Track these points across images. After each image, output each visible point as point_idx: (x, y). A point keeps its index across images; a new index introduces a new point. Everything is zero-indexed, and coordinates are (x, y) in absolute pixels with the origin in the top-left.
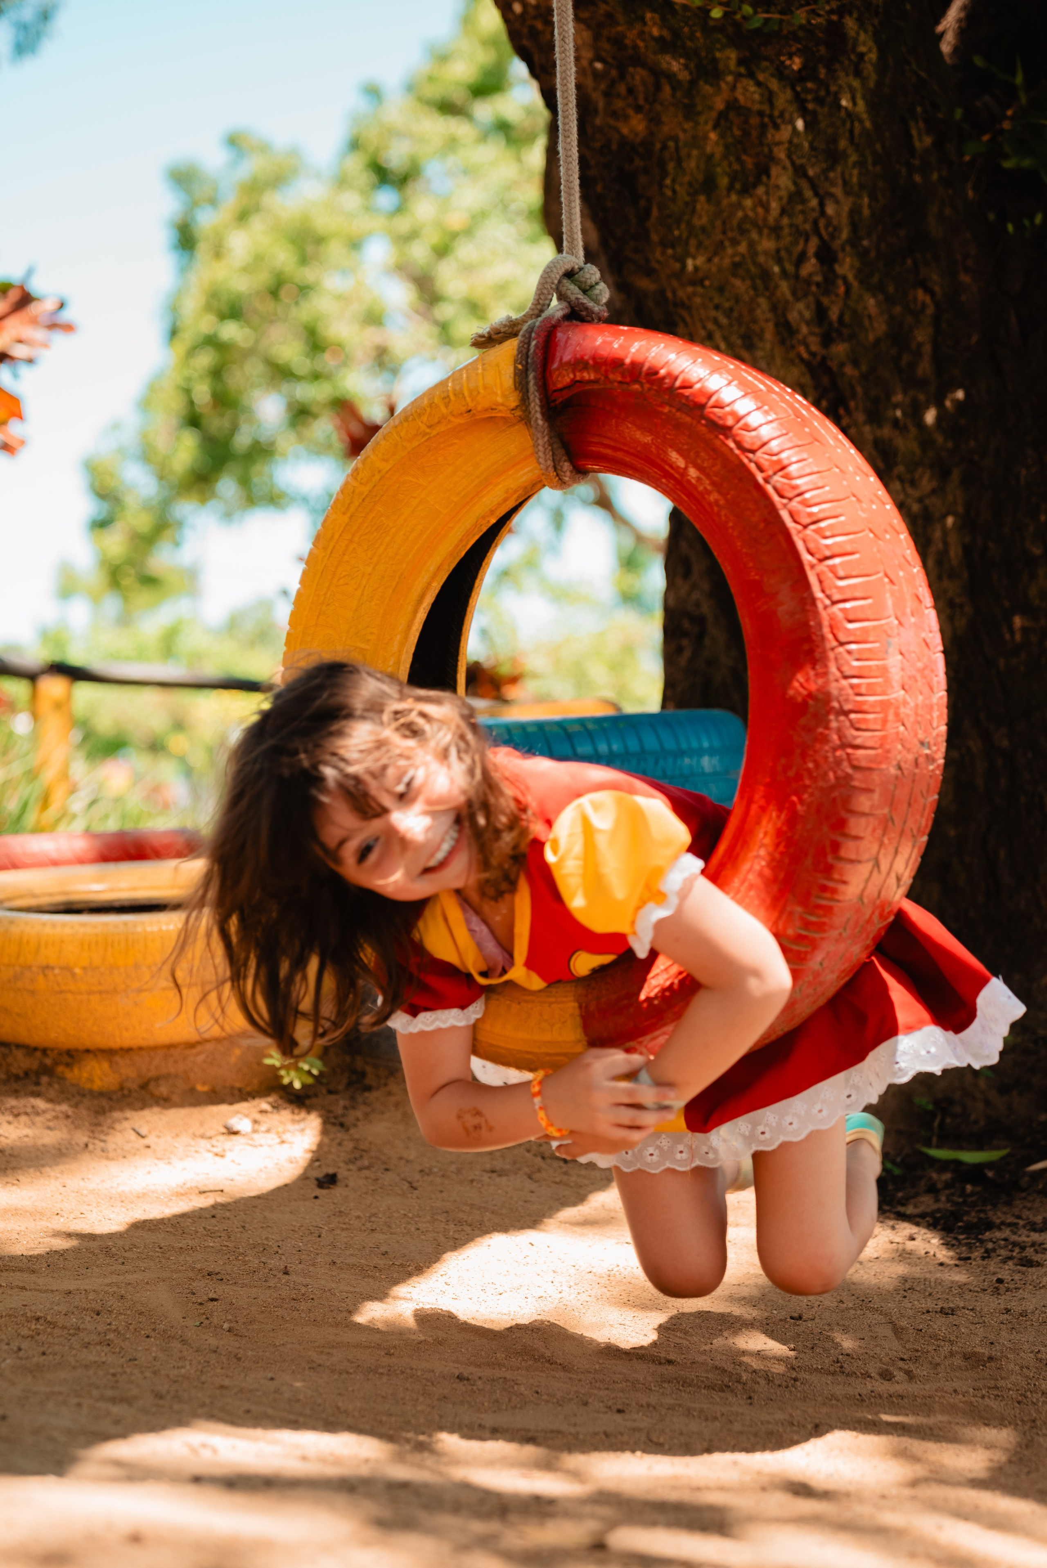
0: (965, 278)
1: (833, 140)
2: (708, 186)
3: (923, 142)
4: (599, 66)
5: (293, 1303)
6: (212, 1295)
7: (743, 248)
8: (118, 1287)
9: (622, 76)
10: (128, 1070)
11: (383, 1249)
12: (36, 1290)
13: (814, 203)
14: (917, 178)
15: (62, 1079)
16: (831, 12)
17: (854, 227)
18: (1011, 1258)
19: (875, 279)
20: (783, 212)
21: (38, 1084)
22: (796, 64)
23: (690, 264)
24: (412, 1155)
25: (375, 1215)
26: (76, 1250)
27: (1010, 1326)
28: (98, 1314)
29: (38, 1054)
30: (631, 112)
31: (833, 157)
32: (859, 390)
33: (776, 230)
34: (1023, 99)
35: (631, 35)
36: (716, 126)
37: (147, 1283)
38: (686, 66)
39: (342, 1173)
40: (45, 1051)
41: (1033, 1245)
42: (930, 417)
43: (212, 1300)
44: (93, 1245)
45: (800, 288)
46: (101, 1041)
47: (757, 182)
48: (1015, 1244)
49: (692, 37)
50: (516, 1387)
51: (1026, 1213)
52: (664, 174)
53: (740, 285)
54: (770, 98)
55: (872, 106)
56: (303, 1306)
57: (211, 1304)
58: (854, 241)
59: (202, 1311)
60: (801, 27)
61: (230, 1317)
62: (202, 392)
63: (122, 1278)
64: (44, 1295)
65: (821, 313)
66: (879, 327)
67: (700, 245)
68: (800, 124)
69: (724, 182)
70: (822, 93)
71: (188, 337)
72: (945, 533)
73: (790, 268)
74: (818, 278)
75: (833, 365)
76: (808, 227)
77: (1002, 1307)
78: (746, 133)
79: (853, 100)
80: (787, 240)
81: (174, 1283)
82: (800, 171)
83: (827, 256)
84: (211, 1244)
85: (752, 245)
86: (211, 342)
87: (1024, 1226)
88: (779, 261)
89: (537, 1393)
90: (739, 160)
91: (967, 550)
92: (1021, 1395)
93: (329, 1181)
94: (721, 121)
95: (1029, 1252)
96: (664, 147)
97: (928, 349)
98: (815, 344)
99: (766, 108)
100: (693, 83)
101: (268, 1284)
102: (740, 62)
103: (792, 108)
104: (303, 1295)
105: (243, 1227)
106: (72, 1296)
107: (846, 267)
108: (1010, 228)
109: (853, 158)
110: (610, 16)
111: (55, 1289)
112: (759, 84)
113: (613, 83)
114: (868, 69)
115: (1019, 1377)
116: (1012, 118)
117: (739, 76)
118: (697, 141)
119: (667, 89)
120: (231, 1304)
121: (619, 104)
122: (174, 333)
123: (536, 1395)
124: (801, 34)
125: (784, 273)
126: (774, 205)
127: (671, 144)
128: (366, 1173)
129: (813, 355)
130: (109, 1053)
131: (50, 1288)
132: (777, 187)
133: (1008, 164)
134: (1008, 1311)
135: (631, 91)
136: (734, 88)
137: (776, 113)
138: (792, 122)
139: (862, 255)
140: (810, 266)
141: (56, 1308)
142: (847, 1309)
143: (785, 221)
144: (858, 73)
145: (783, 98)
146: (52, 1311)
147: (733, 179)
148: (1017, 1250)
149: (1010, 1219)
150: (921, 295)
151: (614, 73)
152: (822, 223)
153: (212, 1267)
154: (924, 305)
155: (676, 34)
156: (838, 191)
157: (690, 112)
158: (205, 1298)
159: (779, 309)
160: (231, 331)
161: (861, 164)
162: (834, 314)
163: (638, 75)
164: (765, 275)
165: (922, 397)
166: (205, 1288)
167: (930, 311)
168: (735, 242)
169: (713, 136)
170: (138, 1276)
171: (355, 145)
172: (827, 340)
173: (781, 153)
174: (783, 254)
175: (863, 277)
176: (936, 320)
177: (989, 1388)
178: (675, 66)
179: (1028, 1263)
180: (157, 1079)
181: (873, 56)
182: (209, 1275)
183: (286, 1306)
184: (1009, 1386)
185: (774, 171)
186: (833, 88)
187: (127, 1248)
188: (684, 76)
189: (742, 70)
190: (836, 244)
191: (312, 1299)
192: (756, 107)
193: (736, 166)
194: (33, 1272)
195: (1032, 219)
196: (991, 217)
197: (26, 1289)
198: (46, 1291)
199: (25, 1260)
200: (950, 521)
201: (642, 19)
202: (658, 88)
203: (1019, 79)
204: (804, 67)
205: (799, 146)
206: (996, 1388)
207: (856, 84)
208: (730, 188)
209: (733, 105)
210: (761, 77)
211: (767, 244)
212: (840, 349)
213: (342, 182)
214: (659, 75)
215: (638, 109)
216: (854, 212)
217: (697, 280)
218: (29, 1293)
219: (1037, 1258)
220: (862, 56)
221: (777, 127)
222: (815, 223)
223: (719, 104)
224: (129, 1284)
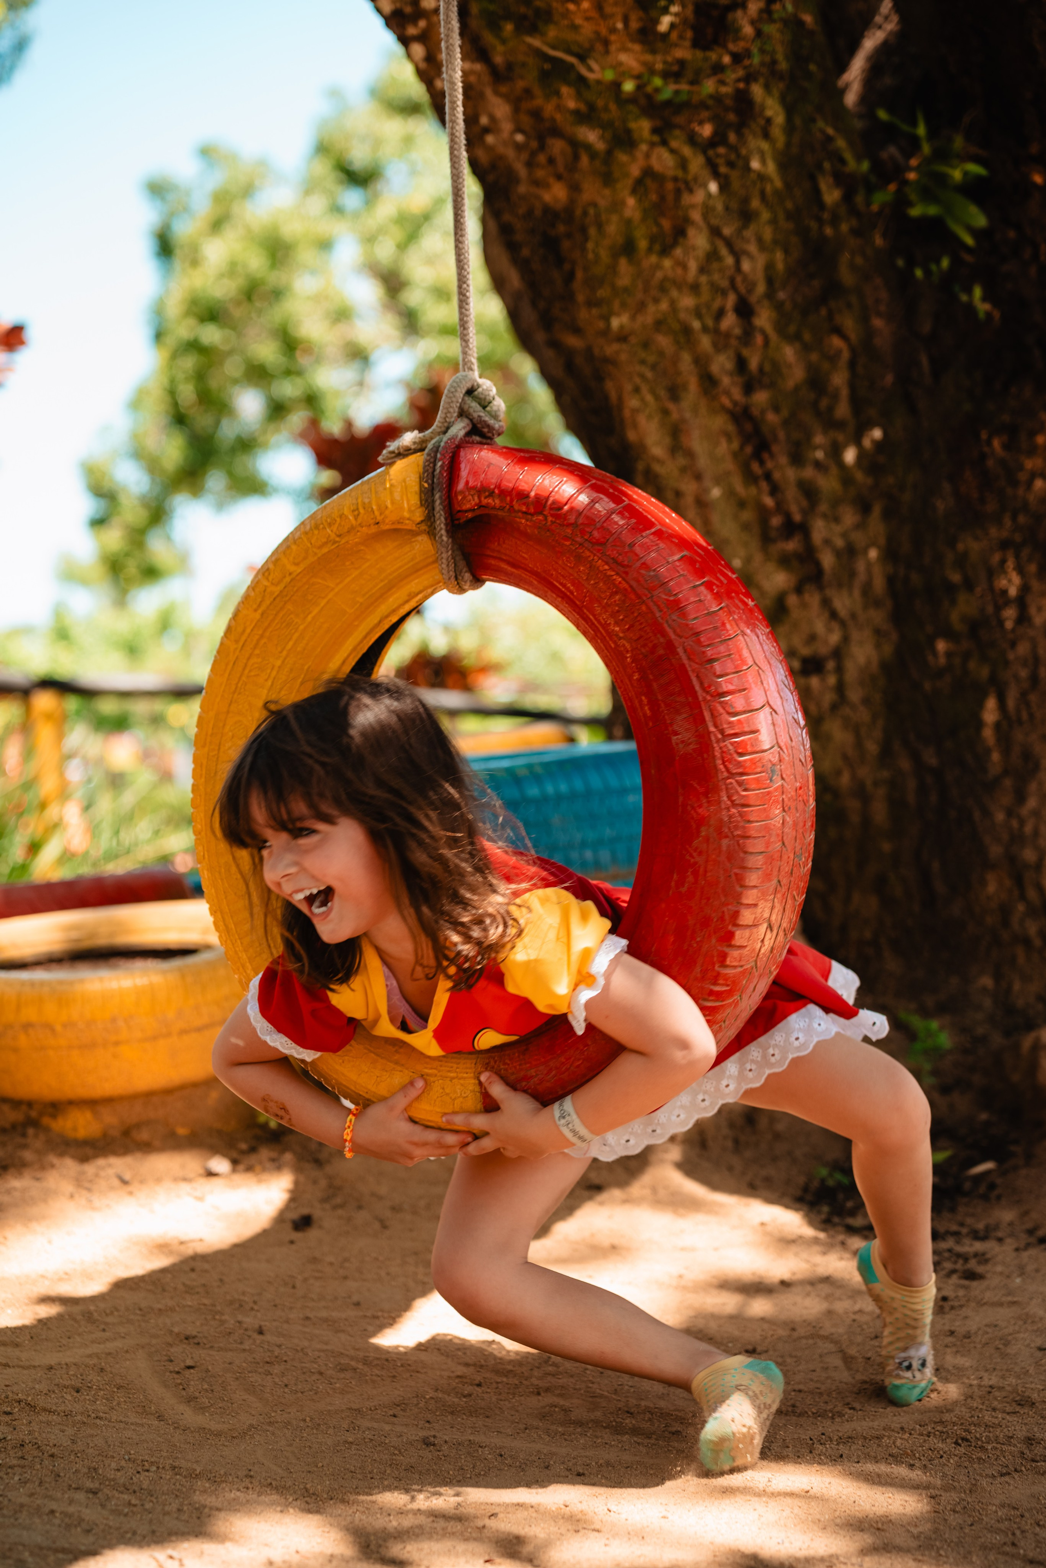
0: (878, 323)
1: (746, 201)
2: (628, 248)
3: (831, 195)
4: (519, 138)
5: (267, 1367)
6: (189, 1362)
7: (664, 306)
8: (99, 1358)
9: (542, 147)
10: (110, 1119)
11: (355, 1298)
12: (19, 1366)
13: (730, 260)
14: (828, 231)
15: (47, 1130)
16: (739, 80)
17: (770, 281)
18: (953, 1271)
19: (792, 329)
20: (702, 270)
21: (24, 1135)
22: (707, 130)
23: (615, 323)
24: (383, 1190)
25: (346, 1260)
26: (60, 1317)
27: (954, 1349)
28: (78, 1392)
29: (24, 1108)
30: (551, 180)
31: (746, 216)
32: (781, 435)
33: (695, 288)
34: (926, 149)
35: (549, 109)
36: (634, 191)
37: (127, 1352)
38: (602, 137)
39: (317, 1213)
40: (30, 1104)
41: (976, 1255)
42: (850, 456)
43: (189, 1367)
44: (76, 1309)
45: (721, 340)
46: (83, 1092)
47: (675, 244)
48: (959, 1255)
49: (606, 109)
50: (480, 1450)
51: (969, 1221)
52: (586, 239)
53: (664, 341)
54: (683, 164)
55: (782, 167)
56: (276, 1369)
57: (187, 1373)
58: (770, 295)
59: (179, 1381)
60: (711, 96)
61: (206, 1386)
62: (187, 392)
63: (102, 1346)
64: (25, 1372)
65: (741, 364)
66: (796, 374)
67: (624, 305)
68: (713, 187)
69: (643, 244)
70: (733, 157)
71: (171, 341)
72: (869, 565)
73: (710, 323)
74: (737, 331)
75: (755, 412)
76: (725, 283)
77: (947, 1328)
78: (662, 198)
79: (763, 162)
80: (706, 295)
81: (153, 1349)
82: (715, 232)
83: (745, 310)
84: (189, 1303)
85: (673, 303)
86: (194, 346)
87: (968, 1235)
88: (699, 315)
89: (501, 1456)
90: (658, 225)
91: (891, 581)
92: (965, 1431)
93: (304, 1223)
94: (638, 187)
95: (972, 1264)
96: (585, 213)
97: (845, 392)
98: (737, 394)
99: (680, 174)
100: (609, 153)
101: (242, 1347)
102: (655, 131)
103: (705, 173)
104: (277, 1357)
105: (221, 1280)
106: (53, 1371)
107: (764, 319)
108: (919, 273)
109: (766, 215)
110: (528, 92)
111: (37, 1364)
112: (672, 151)
113: (533, 154)
114: (777, 132)
115: (963, 1409)
116: (917, 169)
117: (652, 145)
118: (617, 206)
119: (585, 160)
120: (207, 1371)
121: (540, 173)
122: (159, 336)
123: (499, 1458)
124: (710, 102)
125: (705, 329)
126: (693, 266)
127: (591, 211)
128: (340, 1212)
129: (735, 403)
130: (92, 1104)
131: (33, 1363)
132: (694, 248)
133: (915, 212)
134: (952, 1333)
135: (551, 161)
136: (648, 156)
137: (690, 177)
138: (705, 186)
139: (779, 307)
140: (730, 321)
141: (37, 1386)
142: (800, 1338)
143: (703, 279)
144: (766, 135)
145: (697, 163)
146: (33, 1391)
147: (653, 240)
148: (961, 1261)
149: (954, 1228)
150: (836, 342)
151: (534, 144)
152: (739, 279)
153: (191, 1330)
154: (839, 352)
155: (592, 107)
156: (752, 248)
157: (608, 179)
158: (182, 1365)
159: (701, 363)
160: (211, 335)
161: (774, 222)
162: (754, 363)
163: (557, 146)
164: (687, 331)
165: (841, 437)
166: (183, 1354)
167: (846, 355)
168: (656, 301)
169: (631, 202)
170: (118, 1344)
171: (322, 148)
172: (749, 388)
173: (696, 216)
174: (704, 311)
175: (781, 328)
176: (852, 365)
177: (935, 1423)
178: (591, 136)
179: (971, 1276)
180: (138, 1126)
181: (780, 119)
182: (187, 1339)
183: (260, 1370)
184: (954, 1419)
185: (691, 232)
186: (744, 152)
187: (108, 1311)
188: (600, 146)
189: (656, 138)
190: (753, 299)
191: (286, 1361)
192: (671, 173)
193: (655, 229)
194: (17, 1345)
195: (938, 262)
196: (900, 263)
197: (9, 1366)
198: (28, 1368)
199: (9, 1333)
200: (873, 554)
201: (558, 93)
202: (576, 157)
203: (921, 130)
204: (715, 133)
205: (713, 209)
206: (941, 1422)
207: (765, 146)
208: (650, 250)
209: (648, 173)
210: (674, 144)
211: (687, 301)
212: (761, 397)
213: (309, 188)
214: (576, 146)
215: (559, 177)
216: (769, 267)
217: (622, 337)
218: (12, 1370)
219: (980, 1269)
220: (769, 121)
221: (691, 191)
222: (732, 281)
223: (635, 171)
224: (110, 1354)
